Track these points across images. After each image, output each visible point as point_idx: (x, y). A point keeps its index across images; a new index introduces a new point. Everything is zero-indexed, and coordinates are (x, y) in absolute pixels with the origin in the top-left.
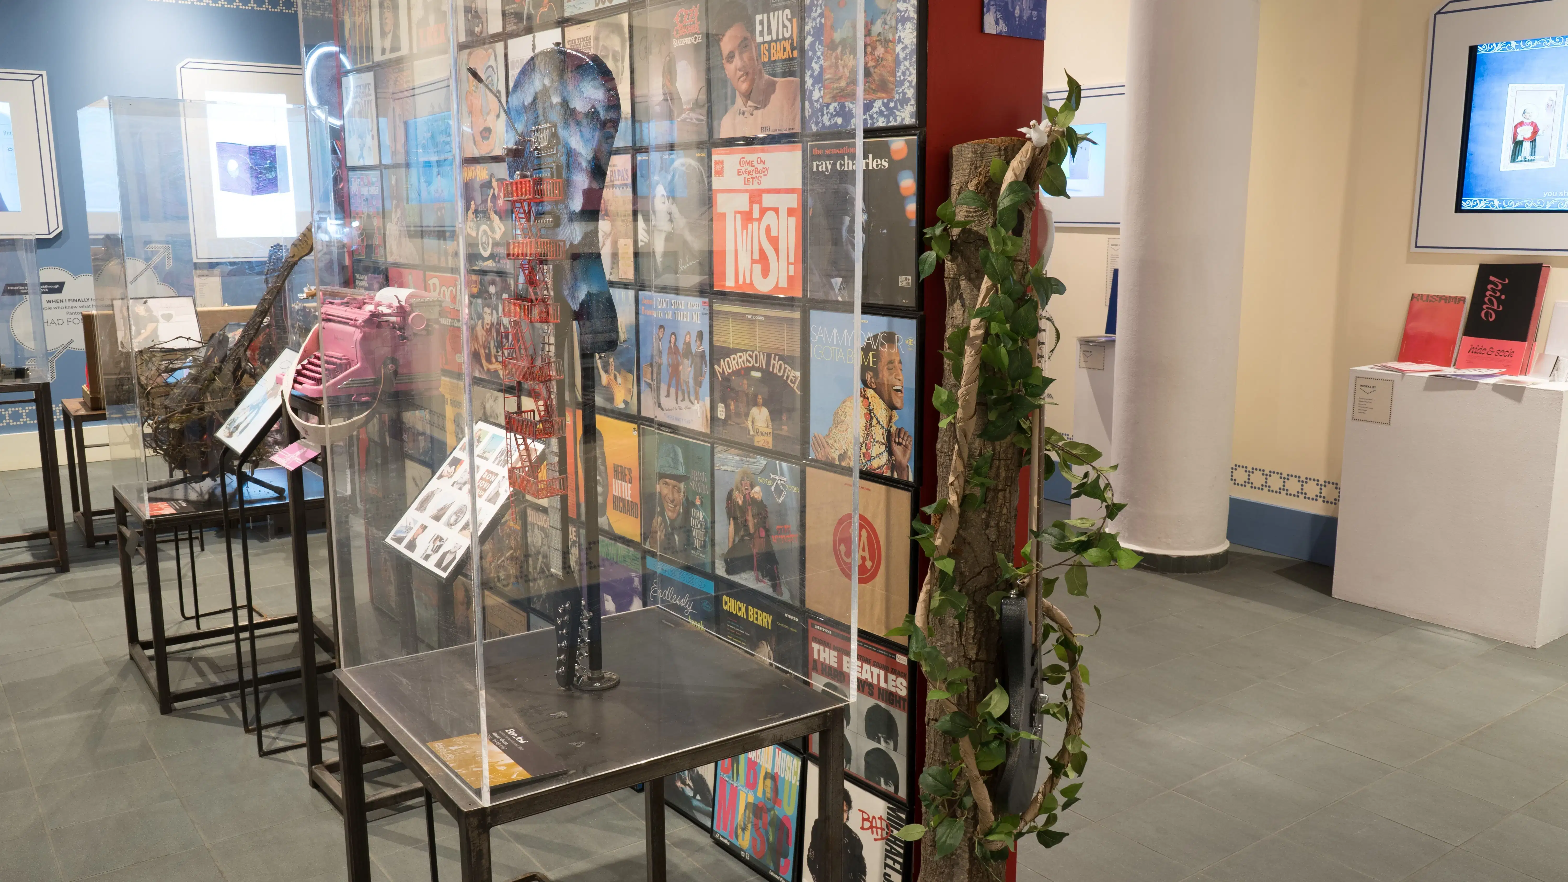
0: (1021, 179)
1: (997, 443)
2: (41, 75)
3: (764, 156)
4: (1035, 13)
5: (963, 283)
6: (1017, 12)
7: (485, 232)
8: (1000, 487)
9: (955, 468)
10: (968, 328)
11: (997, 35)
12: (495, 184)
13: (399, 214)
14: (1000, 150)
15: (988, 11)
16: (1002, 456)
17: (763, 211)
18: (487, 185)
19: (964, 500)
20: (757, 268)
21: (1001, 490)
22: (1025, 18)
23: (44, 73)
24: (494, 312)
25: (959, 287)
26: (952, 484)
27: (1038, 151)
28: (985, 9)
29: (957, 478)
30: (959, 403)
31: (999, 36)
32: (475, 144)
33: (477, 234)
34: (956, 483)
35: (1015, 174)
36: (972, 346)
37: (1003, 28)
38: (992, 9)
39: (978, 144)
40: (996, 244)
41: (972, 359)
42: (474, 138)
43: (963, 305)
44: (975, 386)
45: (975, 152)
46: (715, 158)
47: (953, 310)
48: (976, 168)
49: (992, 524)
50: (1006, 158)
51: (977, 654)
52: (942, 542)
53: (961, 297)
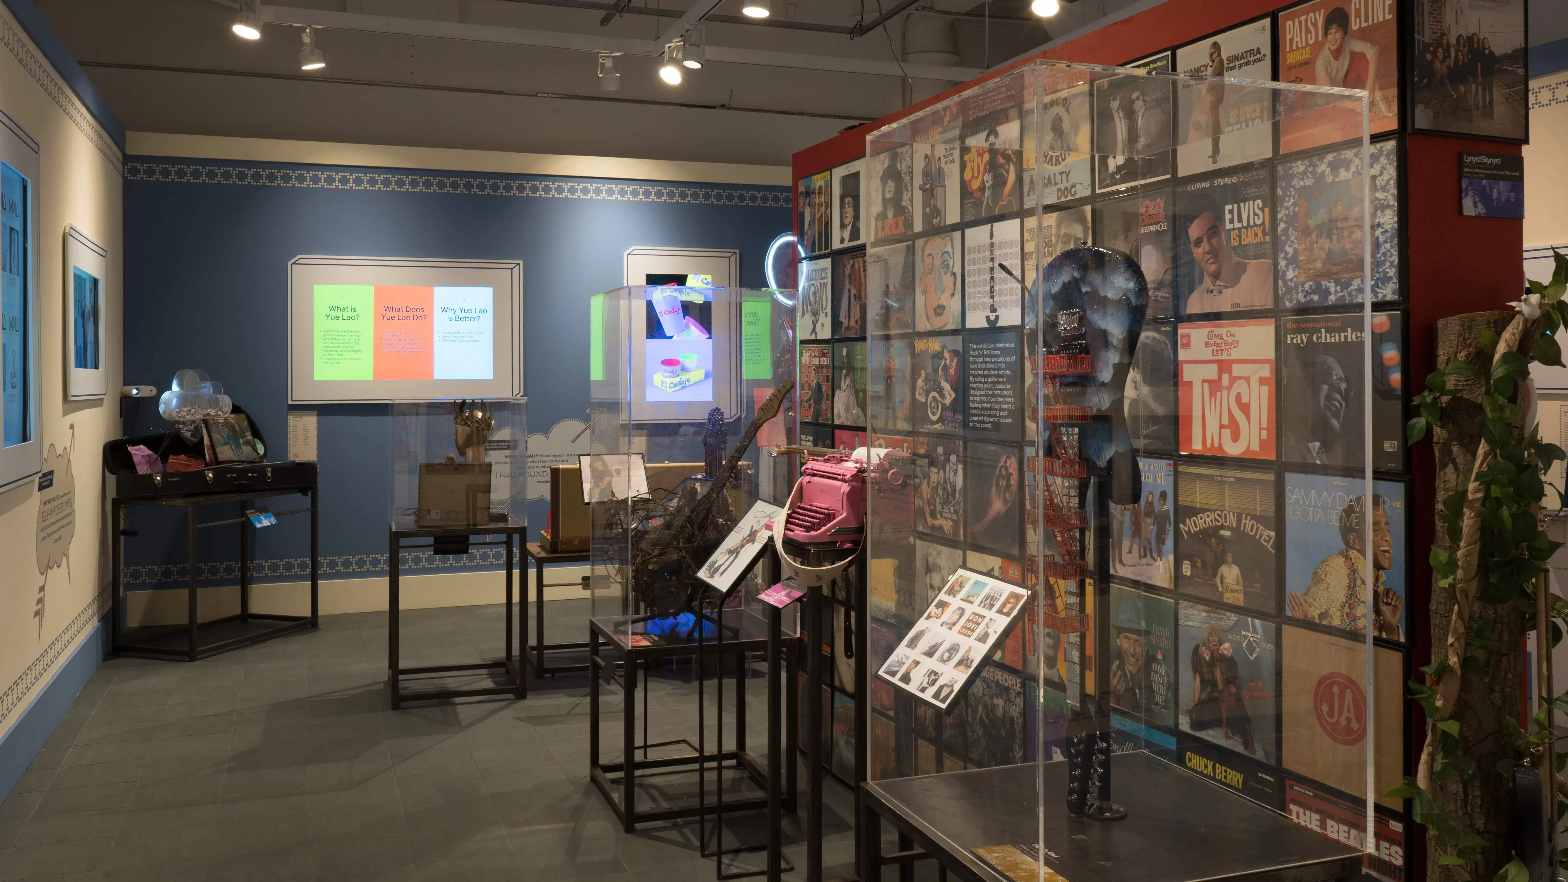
0: (1515, 349)
1: (1499, 606)
2: (518, 264)
3: (1233, 330)
4: (1513, 195)
5: (1455, 449)
6: (1494, 194)
7: (934, 398)
8: (1504, 651)
9: (1456, 629)
10: (1466, 491)
11: (1476, 216)
12: (947, 355)
13: (848, 382)
14: (1489, 322)
15: (1466, 195)
16: (1505, 620)
17: (1233, 380)
18: (938, 356)
19: (1465, 662)
20: (1227, 433)
21: (1504, 654)
22: (1503, 200)
23: (521, 262)
24: (941, 472)
25: (1450, 452)
26: (1452, 645)
27: (1529, 323)
28: (1463, 194)
29: (1457, 639)
30: (1460, 563)
31: (1478, 217)
32: (928, 319)
33: (927, 400)
34: (1456, 644)
35: (1508, 345)
36: (1471, 508)
37: (1481, 209)
38: (1471, 193)
39: (1465, 318)
40: (1492, 411)
41: (1471, 522)
42: (927, 316)
43: (1457, 469)
44: (1476, 548)
45: (1462, 325)
46: (1180, 331)
47: (1445, 474)
48: (1465, 340)
49: (1497, 688)
50: (1495, 331)
51: (1485, 824)
52: (1443, 704)
53: (1454, 461)
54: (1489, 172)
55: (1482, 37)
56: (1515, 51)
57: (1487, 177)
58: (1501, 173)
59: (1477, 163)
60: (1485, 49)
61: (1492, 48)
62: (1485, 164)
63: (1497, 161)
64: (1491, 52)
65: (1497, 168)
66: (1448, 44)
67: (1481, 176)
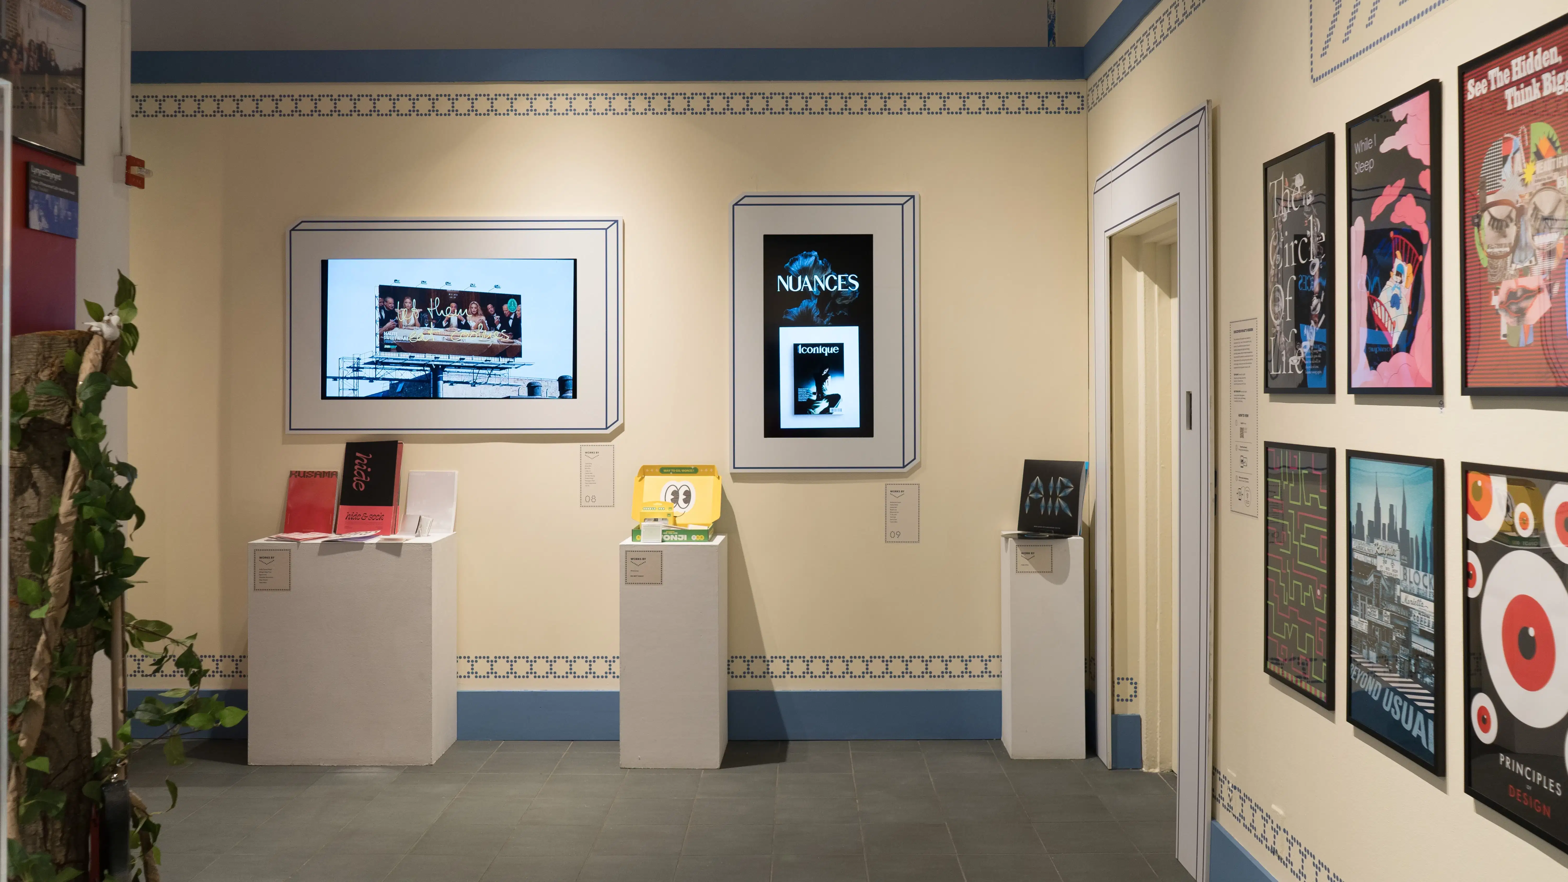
0: (97, 373)
1: (79, 630)
4: (69, 213)
5: (36, 472)
6: (56, 211)
8: (83, 675)
9: (42, 661)
10: (57, 516)
11: (39, 230)
15: (33, 208)
16: (85, 642)
19: (50, 693)
21: (84, 677)
22: (62, 217)
25: (30, 476)
26: (35, 679)
27: (108, 345)
28: (30, 206)
29: (42, 671)
30: (52, 590)
31: (41, 232)
34: (40, 676)
35: (93, 366)
36: (64, 533)
37: (45, 224)
38: (36, 206)
39: (45, 335)
40: (81, 433)
41: (64, 546)
43: (38, 493)
44: (69, 573)
45: (42, 343)
47: (24, 500)
48: (44, 358)
49: (77, 713)
50: (77, 350)
52: (27, 743)
53: (34, 486)
54: (52, 187)
55: (49, 47)
56: (75, 69)
57: (52, 192)
58: (61, 190)
59: (42, 176)
60: (51, 60)
61: (59, 63)
62: (48, 178)
63: (58, 177)
64: (57, 66)
65: (58, 183)
66: (22, 45)
67: (46, 190)
